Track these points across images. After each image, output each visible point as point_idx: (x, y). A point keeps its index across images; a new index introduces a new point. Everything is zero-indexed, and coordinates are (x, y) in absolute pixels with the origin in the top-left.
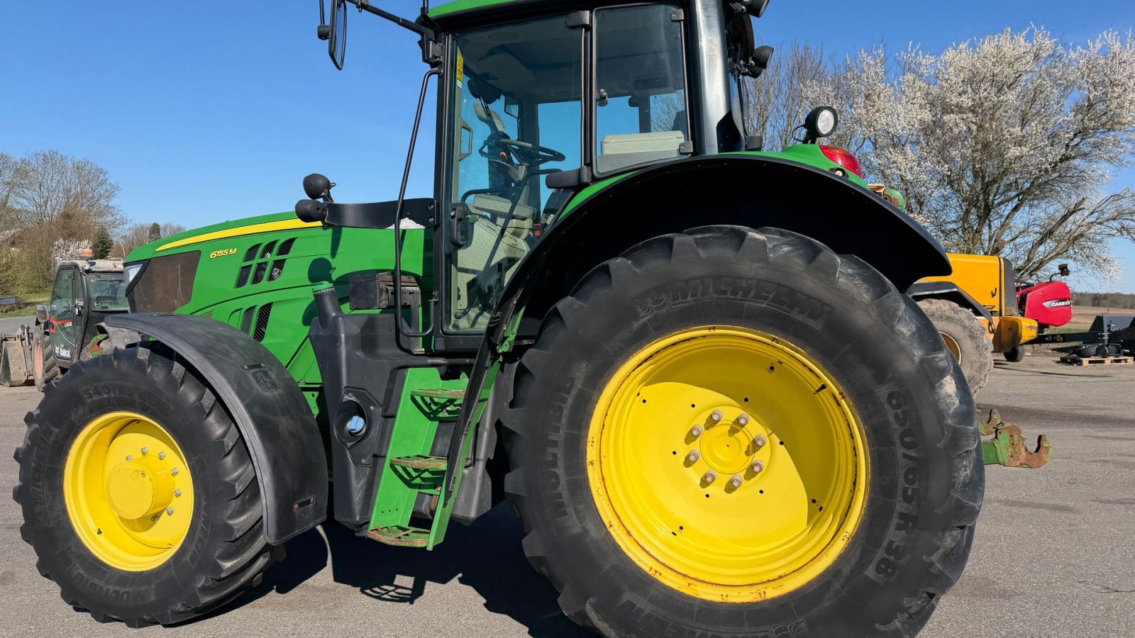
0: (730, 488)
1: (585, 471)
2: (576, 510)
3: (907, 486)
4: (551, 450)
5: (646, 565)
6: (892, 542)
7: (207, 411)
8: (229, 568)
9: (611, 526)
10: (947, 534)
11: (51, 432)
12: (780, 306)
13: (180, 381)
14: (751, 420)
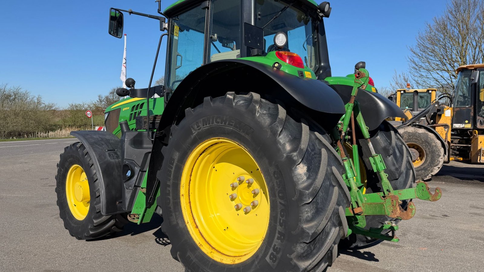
0: (246, 213)
1: (179, 198)
2: (175, 214)
3: (281, 218)
4: (168, 188)
5: (198, 241)
6: (275, 245)
7: (90, 166)
8: (96, 223)
9: (188, 223)
10: (298, 245)
11: (61, 170)
12: (236, 129)
13: (85, 155)
14: (255, 182)
